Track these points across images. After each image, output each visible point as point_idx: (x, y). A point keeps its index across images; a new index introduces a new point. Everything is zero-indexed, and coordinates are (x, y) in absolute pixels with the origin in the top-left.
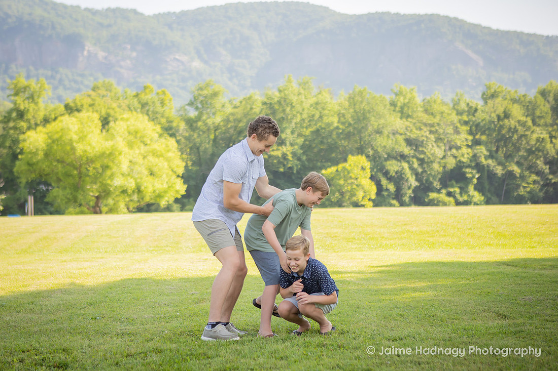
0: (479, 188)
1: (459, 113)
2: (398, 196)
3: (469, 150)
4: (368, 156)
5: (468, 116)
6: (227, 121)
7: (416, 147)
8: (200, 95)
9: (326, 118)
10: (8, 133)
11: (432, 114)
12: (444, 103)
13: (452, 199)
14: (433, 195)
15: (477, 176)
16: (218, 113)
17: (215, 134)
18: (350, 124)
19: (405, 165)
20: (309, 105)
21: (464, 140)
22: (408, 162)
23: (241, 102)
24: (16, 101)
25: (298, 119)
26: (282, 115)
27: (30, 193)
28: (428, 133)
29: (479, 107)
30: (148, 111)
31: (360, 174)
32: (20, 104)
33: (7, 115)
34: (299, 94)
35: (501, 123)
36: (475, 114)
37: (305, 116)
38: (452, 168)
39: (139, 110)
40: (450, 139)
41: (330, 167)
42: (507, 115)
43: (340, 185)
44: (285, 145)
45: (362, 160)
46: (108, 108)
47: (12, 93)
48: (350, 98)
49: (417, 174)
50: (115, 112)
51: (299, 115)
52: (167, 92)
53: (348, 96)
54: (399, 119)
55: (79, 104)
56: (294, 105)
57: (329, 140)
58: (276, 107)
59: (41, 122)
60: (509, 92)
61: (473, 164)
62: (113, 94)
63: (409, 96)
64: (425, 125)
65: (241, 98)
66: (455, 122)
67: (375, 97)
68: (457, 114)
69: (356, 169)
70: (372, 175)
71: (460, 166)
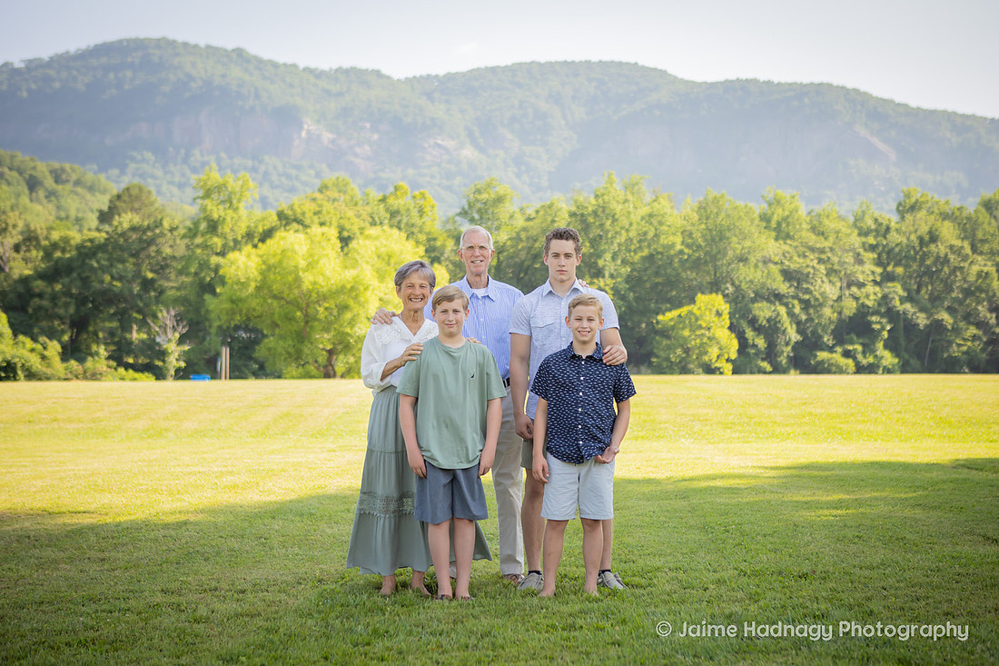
0: (891, 345)
1: (864, 233)
2: (771, 354)
3: (877, 289)
4: (725, 296)
5: (875, 237)
6: (518, 239)
7: (798, 284)
8: (477, 200)
9: (664, 236)
10: (194, 253)
11: (823, 234)
12: (841, 218)
13: (850, 362)
14: (822, 355)
15: (888, 328)
16: (504, 228)
17: (499, 259)
18: (699, 247)
19: (782, 310)
20: (640, 217)
21: (869, 273)
22: (786, 305)
23: (537, 212)
24: (206, 206)
25: (622, 238)
26: (598, 232)
27: (224, 343)
28: (816, 261)
29: (893, 225)
30: (399, 222)
31: (713, 322)
32: (211, 210)
33: (192, 226)
34: (626, 201)
35: (925, 249)
36: (887, 236)
37: (633, 234)
38: (851, 315)
39: (386, 221)
40: (849, 272)
41: (670, 310)
42: (934, 238)
43: (685, 339)
44: (603, 277)
45: (718, 301)
46: (341, 218)
47: (201, 193)
48: (699, 208)
49: (798, 323)
50: (352, 224)
51: (623, 232)
52: (427, 196)
53: (696, 205)
54: (773, 241)
55: (299, 211)
56: (617, 217)
57: (669, 271)
58: (591, 220)
59: (243, 237)
60: (937, 203)
61: (883, 310)
62: (348, 198)
63: (788, 206)
64: (812, 250)
65: (538, 206)
66: (857, 245)
67: (737, 207)
68: (860, 235)
69: (708, 313)
70: (731, 324)
71: (863, 312)
